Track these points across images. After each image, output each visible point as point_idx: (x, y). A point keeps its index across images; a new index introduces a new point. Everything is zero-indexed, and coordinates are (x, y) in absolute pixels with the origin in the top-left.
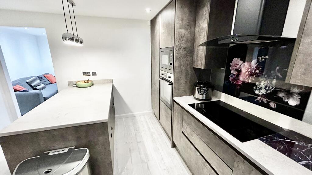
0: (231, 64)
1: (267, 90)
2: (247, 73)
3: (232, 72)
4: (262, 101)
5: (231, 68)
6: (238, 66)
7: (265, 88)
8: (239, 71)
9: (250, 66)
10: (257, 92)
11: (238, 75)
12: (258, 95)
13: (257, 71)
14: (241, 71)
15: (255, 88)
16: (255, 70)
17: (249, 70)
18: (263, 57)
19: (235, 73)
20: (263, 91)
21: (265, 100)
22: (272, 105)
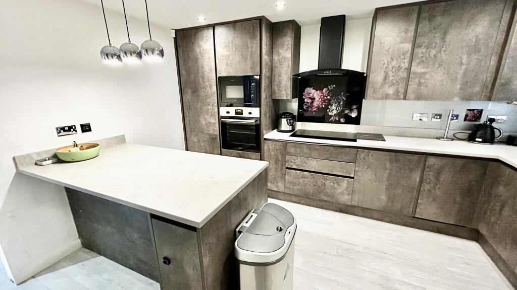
0: (304, 93)
1: (338, 111)
2: (320, 100)
3: (306, 100)
4: (335, 120)
5: (303, 97)
6: (311, 95)
7: (336, 109)
8: (313, 99)
9: (323, 93)
10: (330, 114)
11: (312, 103)
12: (331, 116)
13: (329, 97)
14: (314, 99)
15: (328, 111)
16: (327, 97)
17: (322, 97)
18: (332, 86)
19: (310, 101)
20: (335, 112)
21: (337, 119)
22: (342, 120)
